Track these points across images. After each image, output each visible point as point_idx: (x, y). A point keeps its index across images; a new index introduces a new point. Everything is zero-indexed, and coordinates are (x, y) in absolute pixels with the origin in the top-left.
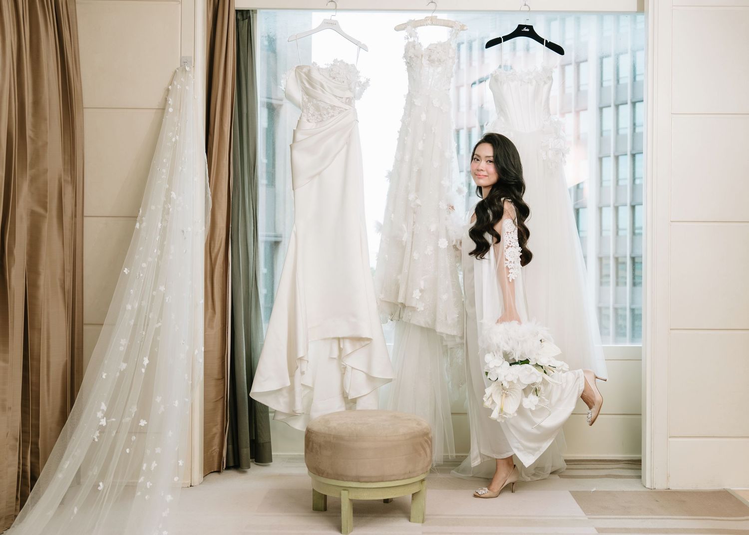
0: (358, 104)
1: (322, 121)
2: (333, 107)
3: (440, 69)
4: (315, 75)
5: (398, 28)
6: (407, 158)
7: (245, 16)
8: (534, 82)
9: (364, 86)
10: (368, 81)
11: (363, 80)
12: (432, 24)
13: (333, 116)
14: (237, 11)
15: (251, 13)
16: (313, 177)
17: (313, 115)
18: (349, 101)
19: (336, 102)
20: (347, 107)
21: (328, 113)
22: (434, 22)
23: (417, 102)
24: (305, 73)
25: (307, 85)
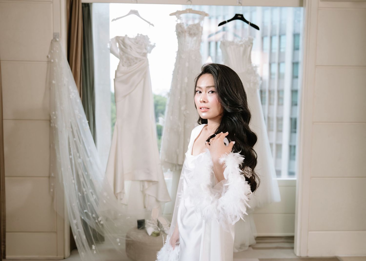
0: (149, 56)
1: (130, 66)
2: (136, 58)
3: (195, 38)
4: (127, 41)
5: (171, 15)
6: (179, 86)
7: (87, 7)
8: (244, 46)
9: (153, 47)
10: (155, 44)
11: (152, 43)
12: (190, 12)
13: (136, 63)
14: (82, 4)
15: (90, 5)
16: (125, 96)
17: (125, 62)
18: (145, 55)
19: (138, 56)
20: (144, 58)
21: (134, 61)
22: (191, 11)
23: (183, 56)
24: (121, 40)
25: (122, 47)
